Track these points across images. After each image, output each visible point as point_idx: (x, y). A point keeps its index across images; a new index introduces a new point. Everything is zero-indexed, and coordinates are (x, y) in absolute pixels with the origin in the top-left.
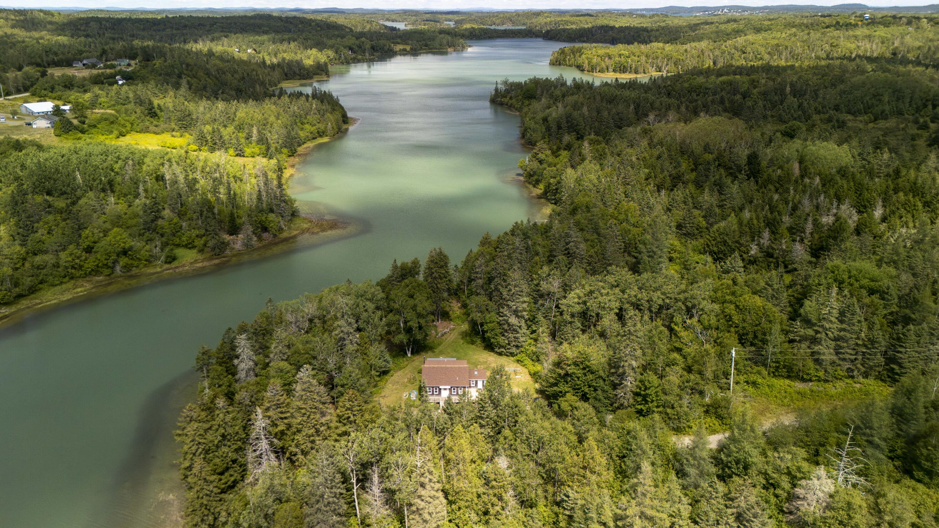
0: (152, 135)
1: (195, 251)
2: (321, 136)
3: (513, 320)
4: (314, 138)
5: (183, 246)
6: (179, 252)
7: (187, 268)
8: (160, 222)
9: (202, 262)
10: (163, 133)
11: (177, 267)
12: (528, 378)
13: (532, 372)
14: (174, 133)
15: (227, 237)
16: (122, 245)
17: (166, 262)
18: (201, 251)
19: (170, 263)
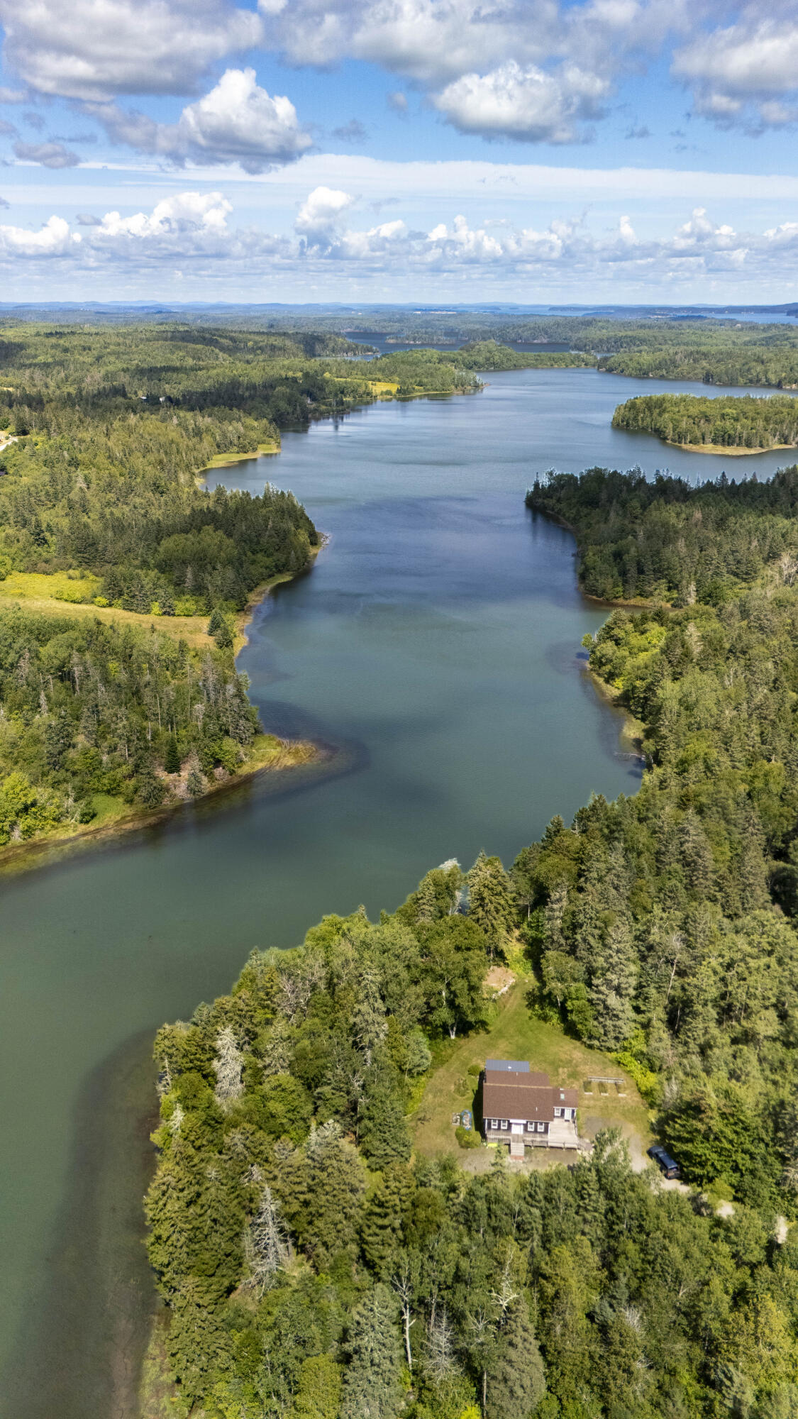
0: (41, 576)
1: (121, 800)
2: (280, 572)
3: (613, 1000)
4: (271, 576)
5: (103, 791)
6: (99, 801)
7: (111, 831)
8: (72, 754)
9: (132, 820)
10: (56, 571)
11: (98, 831)
12: (637, 1098)
13: (643, 1089)
14: (71, 572)
15: (164, 776)
16: (23, 799)
17: (81, 822)
18: (130, 801)
19: (87, 822)
